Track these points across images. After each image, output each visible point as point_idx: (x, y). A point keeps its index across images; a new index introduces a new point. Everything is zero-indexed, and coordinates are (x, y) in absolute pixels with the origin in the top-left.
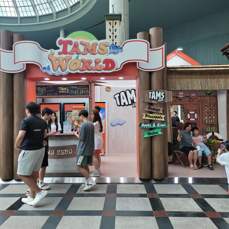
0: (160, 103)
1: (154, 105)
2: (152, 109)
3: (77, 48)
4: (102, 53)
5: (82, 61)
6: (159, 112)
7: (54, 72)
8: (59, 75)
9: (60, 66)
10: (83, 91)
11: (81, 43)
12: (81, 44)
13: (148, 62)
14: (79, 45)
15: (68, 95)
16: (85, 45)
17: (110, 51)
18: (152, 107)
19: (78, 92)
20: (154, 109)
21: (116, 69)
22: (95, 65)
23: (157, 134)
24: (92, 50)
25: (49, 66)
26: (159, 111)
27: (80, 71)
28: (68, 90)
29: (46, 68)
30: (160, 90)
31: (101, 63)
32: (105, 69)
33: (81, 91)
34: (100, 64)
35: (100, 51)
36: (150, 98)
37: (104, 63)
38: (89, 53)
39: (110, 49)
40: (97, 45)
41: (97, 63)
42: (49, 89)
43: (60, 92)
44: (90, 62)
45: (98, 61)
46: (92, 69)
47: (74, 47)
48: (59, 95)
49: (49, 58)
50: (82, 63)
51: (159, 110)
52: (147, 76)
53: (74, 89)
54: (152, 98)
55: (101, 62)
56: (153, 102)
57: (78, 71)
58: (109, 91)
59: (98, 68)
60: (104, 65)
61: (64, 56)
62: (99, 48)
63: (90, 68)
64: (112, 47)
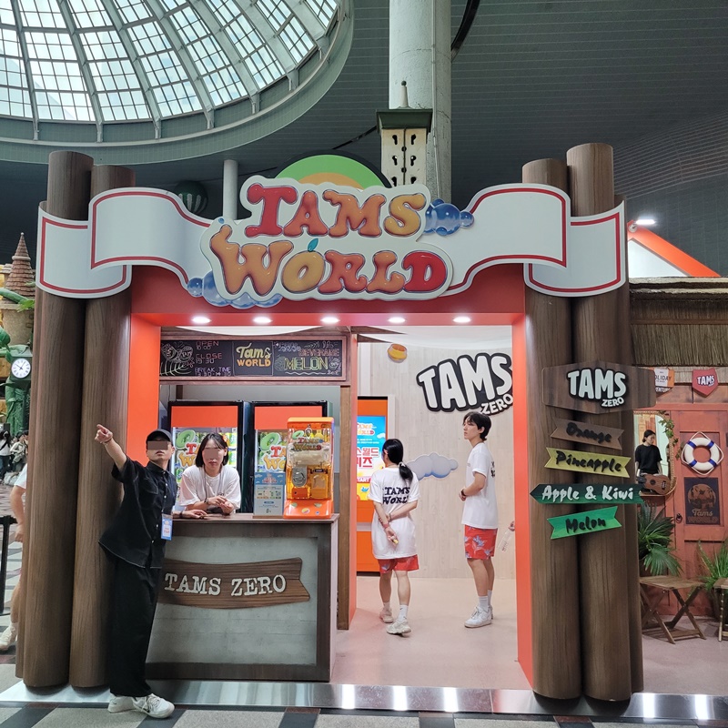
0: (611, 411)
1: (589, 419)
2: (580, 434)
3: (313, 212)
4: (400, 231)
5: (330, 258)
6: (606, 444)
7: (230, 297)
8: (245, 305)
9: (249, 275)
10: (319, 362)
11: (327, 196)
12: (325, 199)
13: (564, 263)
14: (321, 201)
15: (270, 374)
16: (339, 203)
17: (427, 225)
18: (581, 426)
19: (303, 363)
20: (588, 434)
21: (450, 288)
22: (376, 273)
23: (602, 528)
24: (365, 219)
25: (211, 276)
26: (609, 441)
27: (320, 292)
28: (269, 355)
29: (200, 281)
30: (609, 364)
31: (397, 267)
32: (408, 288)
33: (314, 362)
34: (391, 269)
35: (392, 223)
36: (573, 392)
37: (405, 266)
38: (353, 229)
39: (429, 216)
40: (384, 202)
41: (381, 263)
42: (203, 352)
43: (240, 363)
44: (356, 262)
45: (387, 258)
46: (365, 288)
47: (303, 210)
48: (237, 374)
49: (211, 248)
50: (328, 266)
51: (608, 438)
52: (563, 315)
53: (290, 355)
54: (582, 395)
55: (395, 261)
56: (585, 408)
57: (315, 294)
58: (401, 360)
59: (385, 285)
60: (408, 274)
61: (264, 240)
62: (391, 213)
63: (356, 284)
64: (436, 209)
